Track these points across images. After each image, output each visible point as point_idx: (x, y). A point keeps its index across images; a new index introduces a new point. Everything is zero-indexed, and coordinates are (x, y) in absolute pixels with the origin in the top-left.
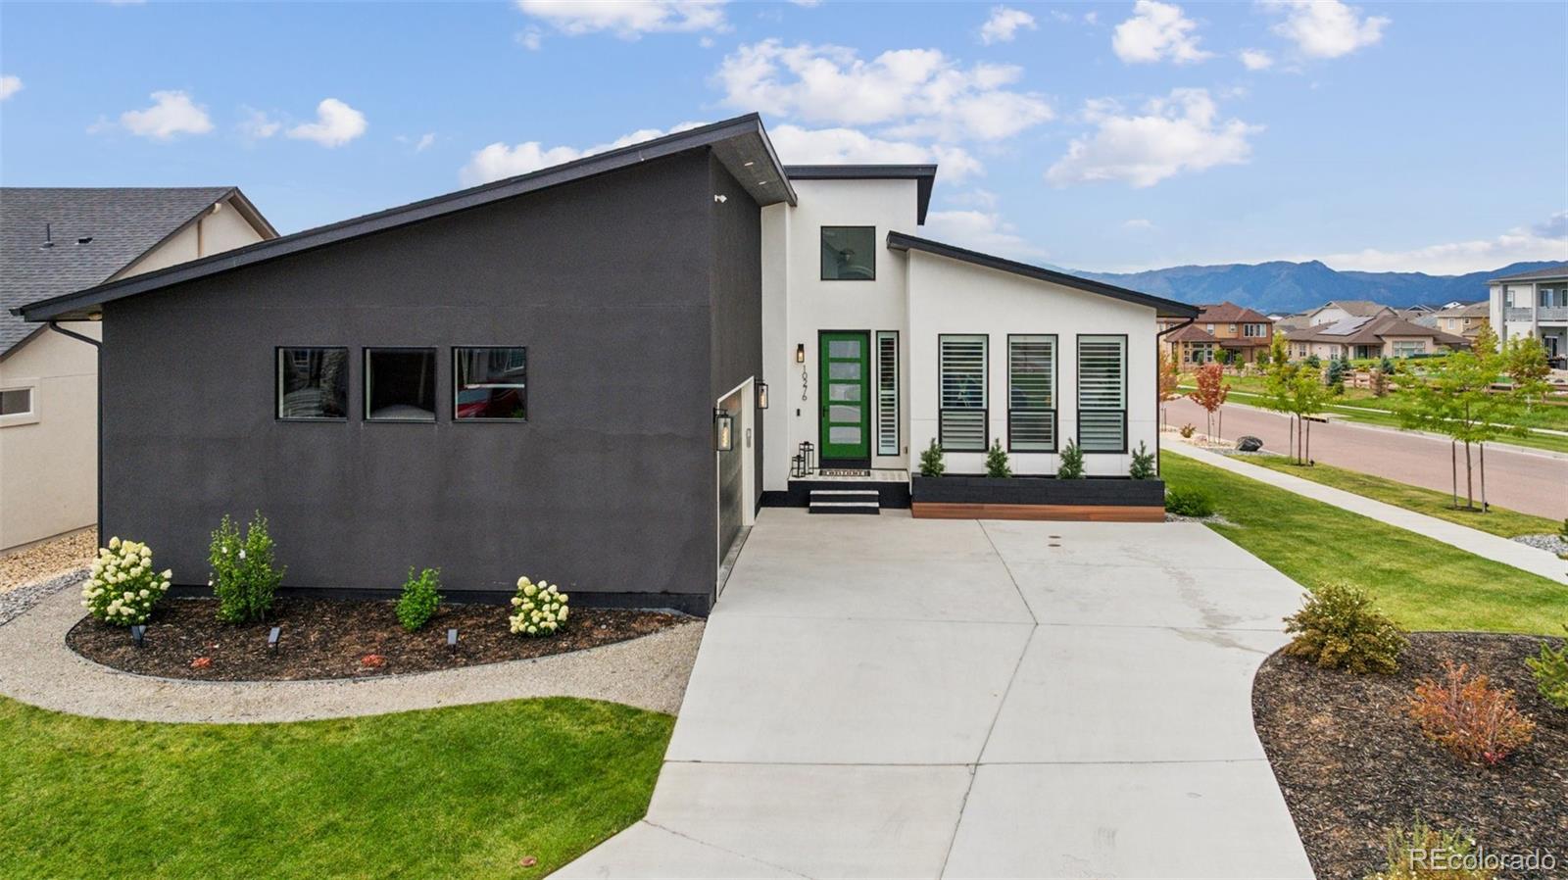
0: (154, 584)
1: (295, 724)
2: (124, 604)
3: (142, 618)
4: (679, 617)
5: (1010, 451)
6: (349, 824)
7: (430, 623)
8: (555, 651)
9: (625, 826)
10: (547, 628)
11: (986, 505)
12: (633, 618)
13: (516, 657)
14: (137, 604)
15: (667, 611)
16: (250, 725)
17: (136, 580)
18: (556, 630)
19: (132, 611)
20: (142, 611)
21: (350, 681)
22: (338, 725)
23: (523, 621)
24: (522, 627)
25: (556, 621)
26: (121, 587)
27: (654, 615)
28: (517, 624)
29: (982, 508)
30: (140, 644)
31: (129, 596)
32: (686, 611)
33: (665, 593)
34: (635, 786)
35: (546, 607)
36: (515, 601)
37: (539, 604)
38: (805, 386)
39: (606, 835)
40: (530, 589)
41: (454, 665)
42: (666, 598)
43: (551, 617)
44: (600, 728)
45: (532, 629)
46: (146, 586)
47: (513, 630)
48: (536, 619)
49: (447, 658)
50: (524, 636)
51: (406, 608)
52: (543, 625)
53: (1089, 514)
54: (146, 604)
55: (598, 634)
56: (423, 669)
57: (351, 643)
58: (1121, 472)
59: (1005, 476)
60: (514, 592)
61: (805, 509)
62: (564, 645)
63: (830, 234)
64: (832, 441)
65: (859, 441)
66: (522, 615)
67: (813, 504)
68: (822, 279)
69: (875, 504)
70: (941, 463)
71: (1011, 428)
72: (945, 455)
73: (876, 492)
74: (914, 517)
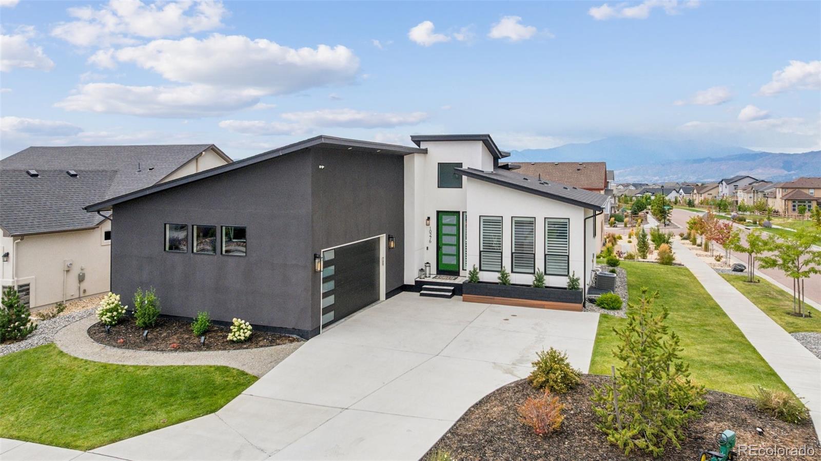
0: (120, 311)
1: (131, 366)
2: (108, 317)
4: (298, 339)
5: (512, 272)
6: (120, 401)
7: (204, 333)
8: (241, 348)
9: (207, 414)
10: (240, 339)
11: (495, 298)
12: (279, 338)
13: (225, 349)
14: (112, 317)
15: (295, 336)
16: (118, 365)
17: (112, 308)
18: (244, 340)
19: (110, 320)
20: (114, 320)
21: (162, 352)
22: (144, 368)
23: (232, 336)
24: (231, 338)
25: (244, 337)
26: (107, 311)
27: (289, 337)
28: (230, 337)
29: (494, 299)
30: (109, 332)
31: (109, 314)
32: (301, 337)
33: (293, 329)
34: (221, 401)
35: (242, 331)
36: (232, 327)
37: (240, 329)
38: (430, 236)
39: (198, 416)
40: (236, 323)
41: (200, 350)
42: (294, 331)
43: (242, 335)
44: (228, 379)
45: (235, 339)
46: (117, 311)
47: (228, 339)
48: (236, 335)
49: (199, 348)
50: (232, 342)
51: (196, 327)
52: (239, 338)
53: (545, 305)
54: (115, 318)
55: (261, 343)
56: (189, 350)
57: (174, 339)
58: (565, 285)
59: (507, 284)
60: (232, 324)
61: (419, 294)
62: (245, 346)
63: (442, 166)
64: (443, 262)
65: (455, 263)
66: (233, 333)
67: (422, 292)
68: (438, 187)
69: (450, 294)
70: (477, 276)
71: (514, 261)
72: (481, 272)
73: (452, 288)
74: (463, 301)
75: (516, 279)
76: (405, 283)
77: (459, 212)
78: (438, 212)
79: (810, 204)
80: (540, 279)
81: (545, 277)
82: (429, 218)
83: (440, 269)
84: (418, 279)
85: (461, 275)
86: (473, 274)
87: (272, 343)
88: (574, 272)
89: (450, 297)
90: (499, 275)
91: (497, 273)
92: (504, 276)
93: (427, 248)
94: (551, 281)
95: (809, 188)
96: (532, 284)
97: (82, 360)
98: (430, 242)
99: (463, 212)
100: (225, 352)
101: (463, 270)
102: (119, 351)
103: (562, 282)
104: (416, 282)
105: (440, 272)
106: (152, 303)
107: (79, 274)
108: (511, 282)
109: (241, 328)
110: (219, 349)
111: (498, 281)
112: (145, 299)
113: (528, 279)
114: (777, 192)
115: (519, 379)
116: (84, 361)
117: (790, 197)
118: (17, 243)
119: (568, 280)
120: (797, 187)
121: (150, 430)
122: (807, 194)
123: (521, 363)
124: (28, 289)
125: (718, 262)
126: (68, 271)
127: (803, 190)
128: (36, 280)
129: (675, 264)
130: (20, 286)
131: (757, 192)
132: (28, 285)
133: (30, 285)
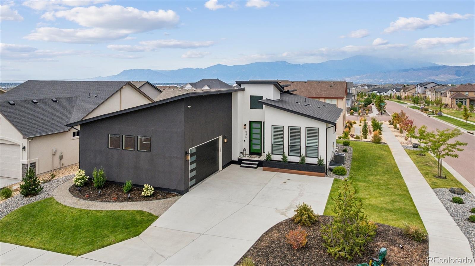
0: (85, 179)
1: (94, 210)
3: (82, 185)
4: (177, 195)
5: (289, 155)
6: (91, 230)
7: (129, 192)
8: (149, 200)
9: (134, 237)
10: (148, 195)
11: (280, 169)
12: (167, 194)
14: (81, 182)
15: (176, 193)
16: (87, 210)
17: (81, 178)
18: (150, 196)
19: (80, 184)
20: (82, 184)
21: (108, 203)
22: (101, 211)
24: (144, 195)
26: (79, 179)
27: (173, 194)
28: (143, 194)
30: (80, 191)
31: (80, 181)
32: (179, 193)
33: (175, 189)
34: (140, 230)
36: (144, 189)
38: (246, 134)
39: (130, 238)
40: (146, 187)
41: (128, 201)
42: (175, 191)
43: (149, 193)
44: (143, 218)
46: (83, 179)
47: (142, 195)
48: (146, 193)
49: (127, 200)
51: (125, 188)
53: (305, 173)
54: (83, 183)
55: (159, 197)
56: (122, 201)
57: (114, 195)
58: (316, 163)
59: (286, 162)
60: (144, 187)
61: (239, 166)
62: (151, 199)
63: (252, 97)
64: (253, 148)
65: (259, 149)
66: (144, 192)
67: (242, 165)
68: (250, 108)
69: (256, 166)
70: (271, 157)
71: (290, 150)
72: (273, 155)
73: (257, 163)
74: (263, 170)
75: (291, 159)
76: (233, 160)
77: (261, 122)
78: (250, 122)
79: (465, 101)
80: (303, 159)
81: (306, 158)
82: (245, 125)
83: (251, 151)
84: (240, 158)
85: (262, 155)
86: (269, 156)
87: (164, 197)
88: (321, 156)
89: (256, 168)
90: (282, 157)
91: (280, 156)
92: (284, 157)
93: (244, 140)
94: (309, 160)
95: (465, 92)
96: (299, 162)
97: (69, 207)
98: (246, 137)
99: (263, 122)
100: (141, 202)
101: (263, 152)
102: (87, 202)
103: (315, 161)
104: (238, 159)
105: (251, 153)
106: (102, 176)
107: (60, 156)
108: (288, 161)
109: (148, 190)
110: (138, 201)
111: (282, 160)
112: (98, 173)
113: (297, 159)
114: (447, 93)
115: (288, 218)
116: (69, 208)
117: (454, 96)
118: (29, 141)
119: (318, 161)
120: (458, 90)
121: (107, 246)
122: (464, 95)
123: (290, 209)
124: (35, 165)
125: (406, 141)
126: (54, 155)
127: (461, 93)
128: (39, 160)
129: (382, 143)
130: (31, 164)
131: (437, 92)
132: (35, 163)
133: (36, 163)
